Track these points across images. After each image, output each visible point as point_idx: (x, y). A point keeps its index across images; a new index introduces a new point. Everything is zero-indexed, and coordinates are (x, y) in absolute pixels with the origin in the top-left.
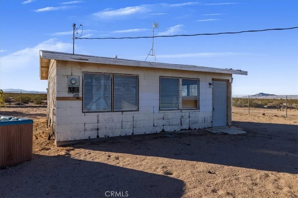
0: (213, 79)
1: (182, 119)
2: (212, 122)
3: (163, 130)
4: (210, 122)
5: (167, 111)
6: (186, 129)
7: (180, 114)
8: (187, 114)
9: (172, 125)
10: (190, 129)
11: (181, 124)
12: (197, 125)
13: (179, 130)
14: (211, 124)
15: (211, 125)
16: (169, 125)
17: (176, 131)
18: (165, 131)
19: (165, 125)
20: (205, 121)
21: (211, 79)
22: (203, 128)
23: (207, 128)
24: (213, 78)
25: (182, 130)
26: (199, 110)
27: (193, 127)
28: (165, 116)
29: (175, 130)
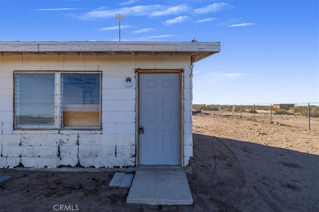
0: (138, 71)
1: (61, 148)
2: (135, 156)
3: (21, 165)
4: (129, 156)
5: (29, 131)
6: (69, 166)
7: (57, 137)
8: (73, 139)
9: (39, 156)
10: (78, 165)
11: (59, 155)
12: (98, 159)
13: (55, 167)
14: (133, 159)
15: (133, 162)
16: (34, 156)
17: (49, 167)
18: (24, 167)
19: (23, 155)
20: (116, 154)
21: (133, 71)
22: (111, 166)
23: (123, 167)
24: (137, 67)
25: (61, 166)
26: (100, 132)
27: (87, 162)
28: (23, 140)
29: (46, 167)
